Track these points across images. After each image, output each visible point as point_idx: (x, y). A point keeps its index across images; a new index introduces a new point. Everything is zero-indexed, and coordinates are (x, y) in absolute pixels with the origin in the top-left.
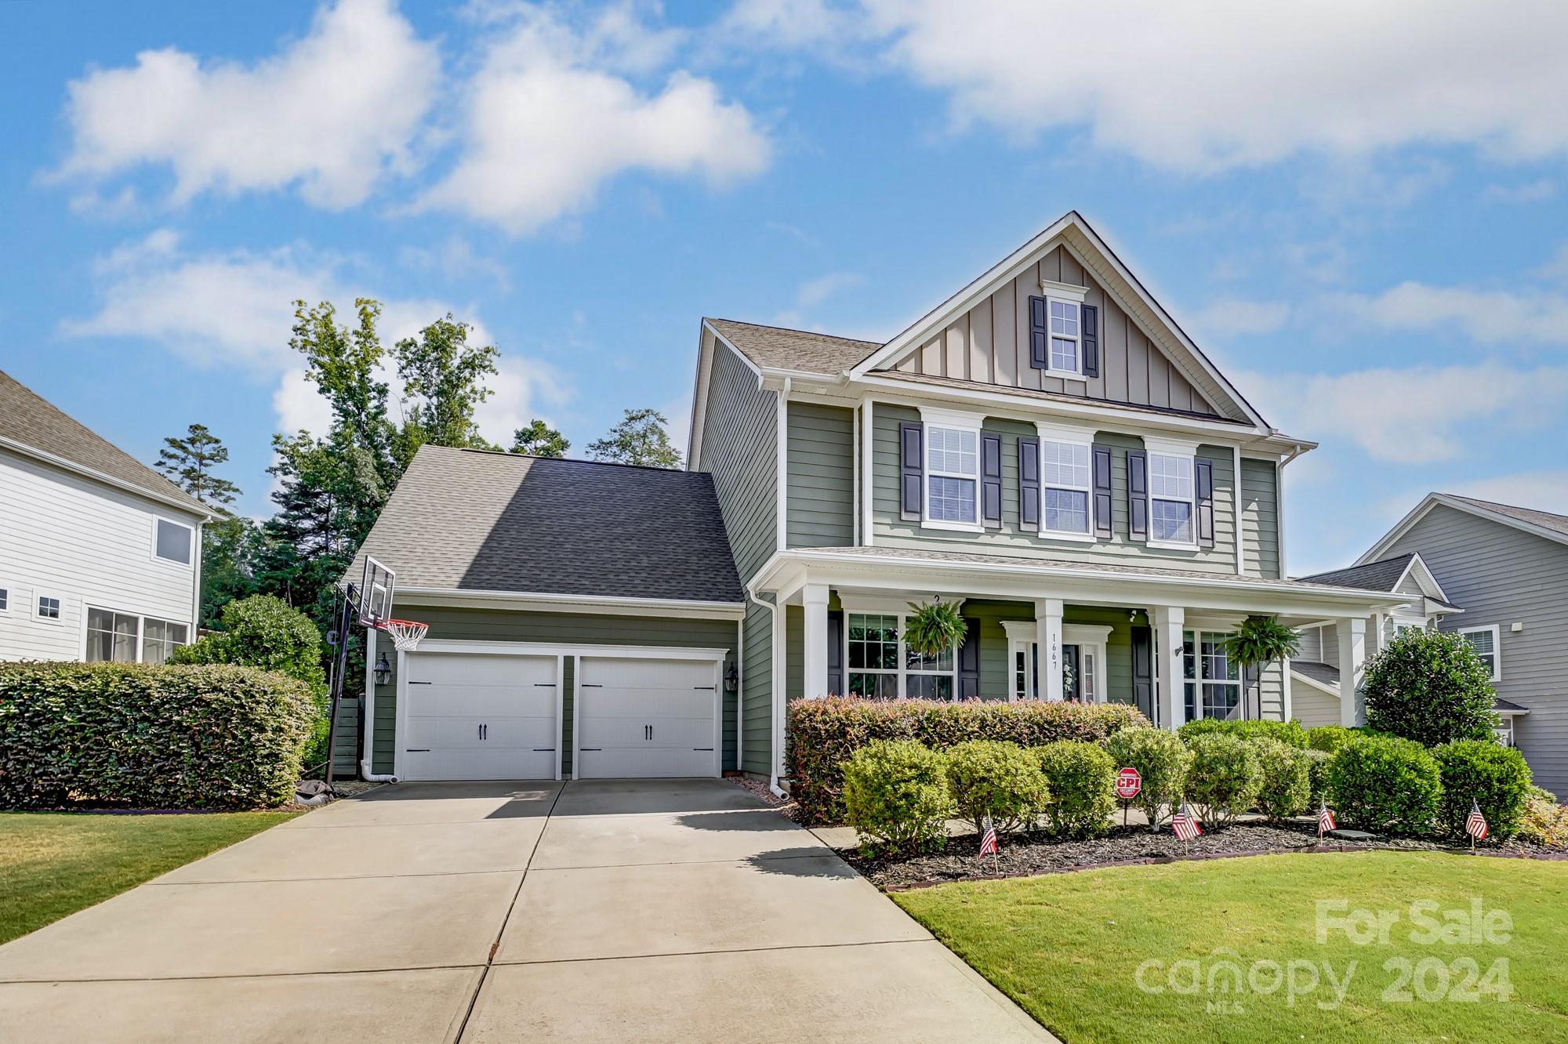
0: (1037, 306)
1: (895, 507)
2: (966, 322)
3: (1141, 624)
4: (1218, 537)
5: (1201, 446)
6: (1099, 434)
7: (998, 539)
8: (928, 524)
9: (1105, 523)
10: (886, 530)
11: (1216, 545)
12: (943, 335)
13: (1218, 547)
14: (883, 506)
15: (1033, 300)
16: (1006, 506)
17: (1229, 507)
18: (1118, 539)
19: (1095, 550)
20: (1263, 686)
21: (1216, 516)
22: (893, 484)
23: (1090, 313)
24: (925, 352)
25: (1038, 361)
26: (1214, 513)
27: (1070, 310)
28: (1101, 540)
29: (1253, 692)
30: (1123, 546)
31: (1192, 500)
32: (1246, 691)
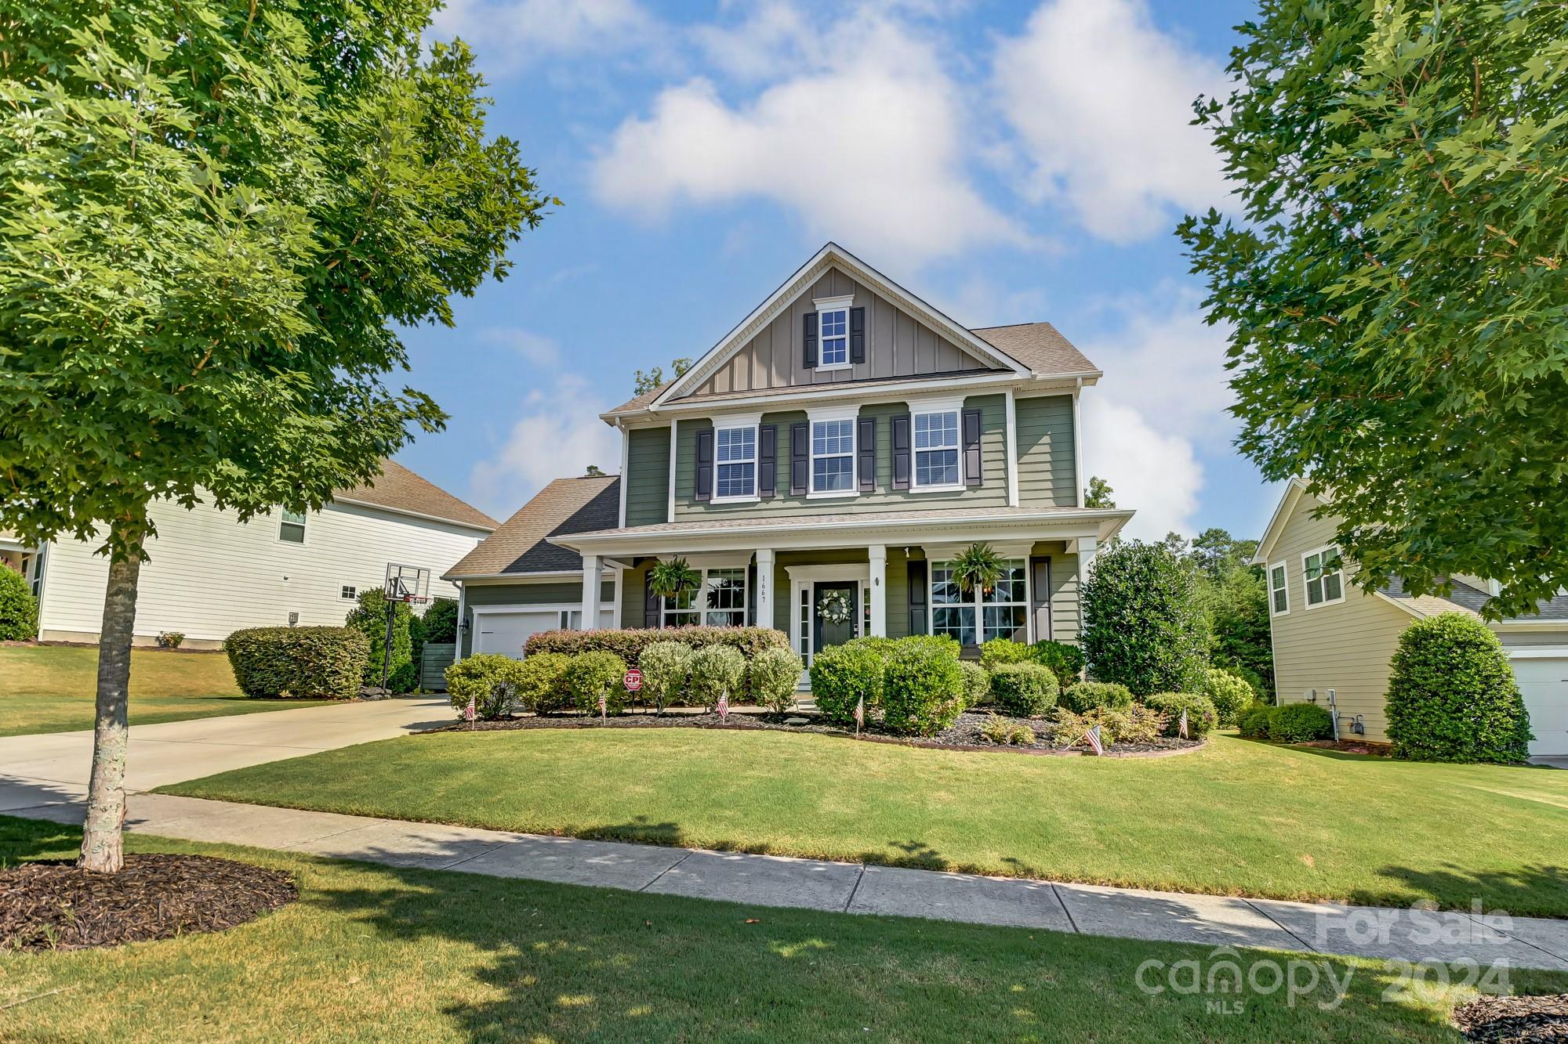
0: (810, 320)
1: (691, 492)
2: (748, 350)
3: (917, 558)
4: (985, 475)
5: (968, 398)
6: (863, 408)
7: (773, 504)
8: (716, 500)
9: (868, 479)
10: (685, 509)
11: (984, 482)
12: (731, 362)
13: (986, 484)
14: (682, 493)
15: (806, 316)
16: (781, 478)
17: (1000, 447)
18: (881, 490)
19: (857, 502)
20: (1055, 607)
21: (984, 457)
22: (692, 476)
23: (857, 314)
24: (717, 377)
25: (810, 362)
26: (983, 455)
27: (840, 316)
28: (864, 494)
29: (1042, 612)
30: (886, 495)
31: (959, 447)
32: (1034, 611)
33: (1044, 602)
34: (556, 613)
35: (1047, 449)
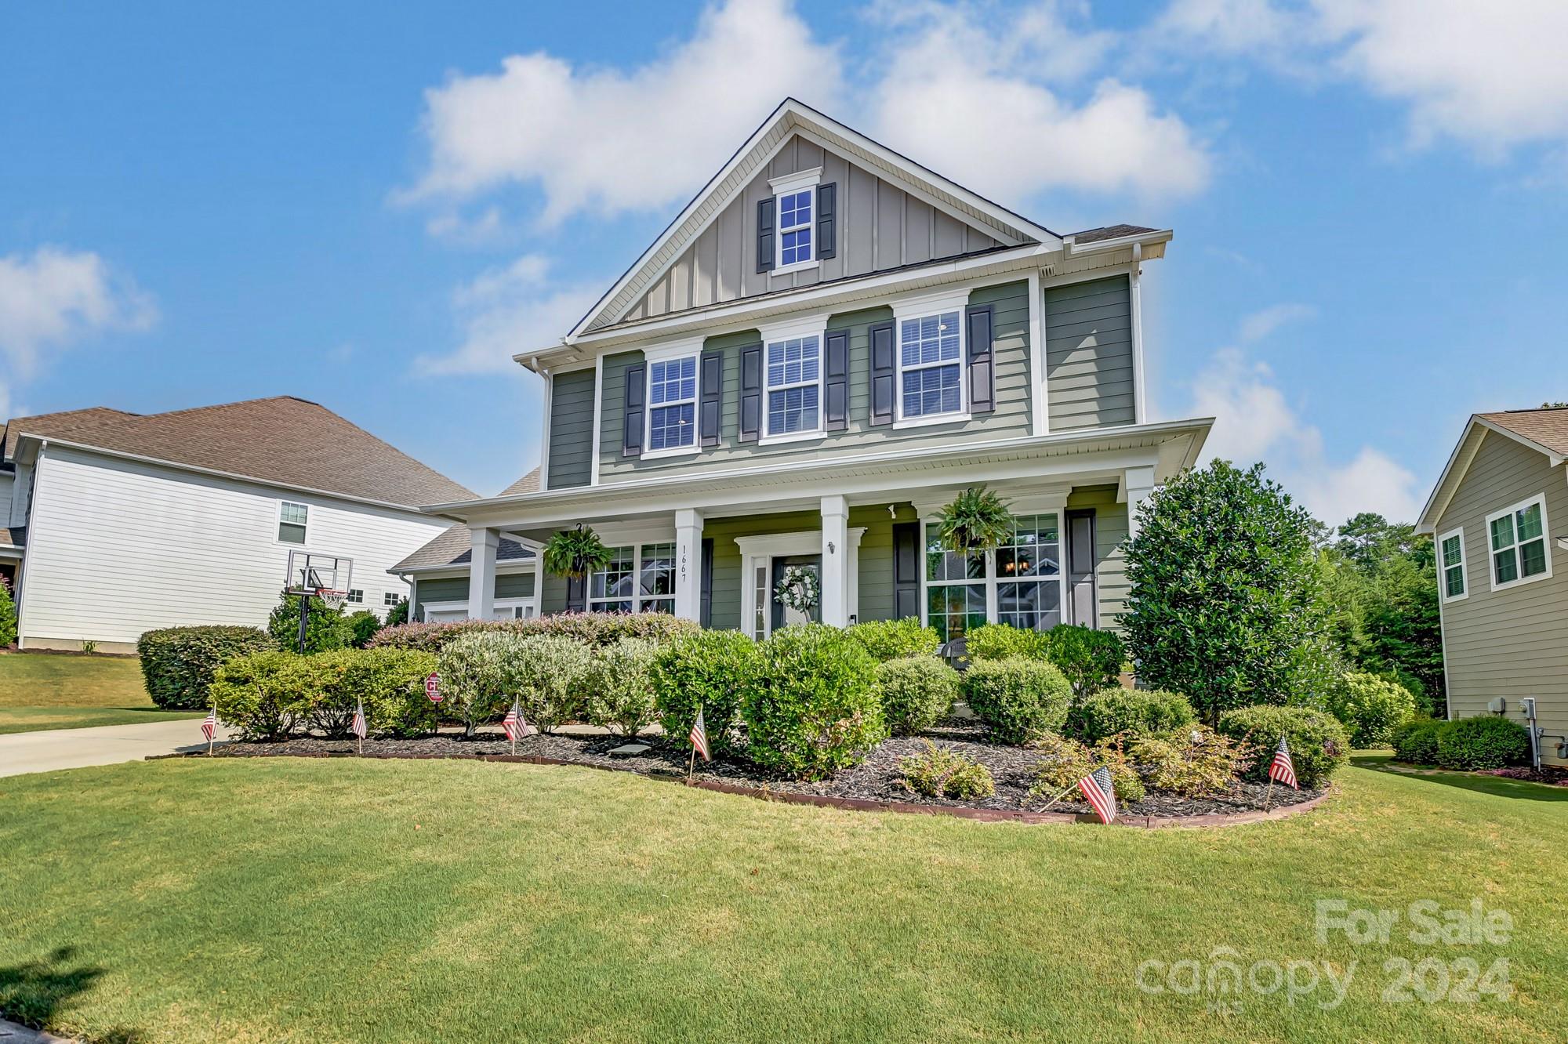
0: (765, 208)
1: (618, 446)
2: (687, 258)
3: (906, 519)
4: (998, 397)
5: (975, 290)
6: (832, 319)
7: (717, 456)
8: (648, 454)
9: (839, 413)
10: (611, 469)
11: (996, 407)
12: (667, 275)
13: (999, 409)
14: (610, 447)
15: (761, 204)
16: (726, 421)
17: (1021, 355)
18: (855, 428)
19: (823, 445)
20: (1101, 580)
21: (997, 371)
22: (620, 425)
23: (826, 192)
24: (651, 295)
25: (764, 264)
26: (995, 368)
27: (804, 198)
28: (833, 434)
29: (1083, 588)
30: (861, 434)
31: (962, 360)
32: (1071, 588)
33: (1086, 573)
34: (510, 609)
35: (1092, 354)
